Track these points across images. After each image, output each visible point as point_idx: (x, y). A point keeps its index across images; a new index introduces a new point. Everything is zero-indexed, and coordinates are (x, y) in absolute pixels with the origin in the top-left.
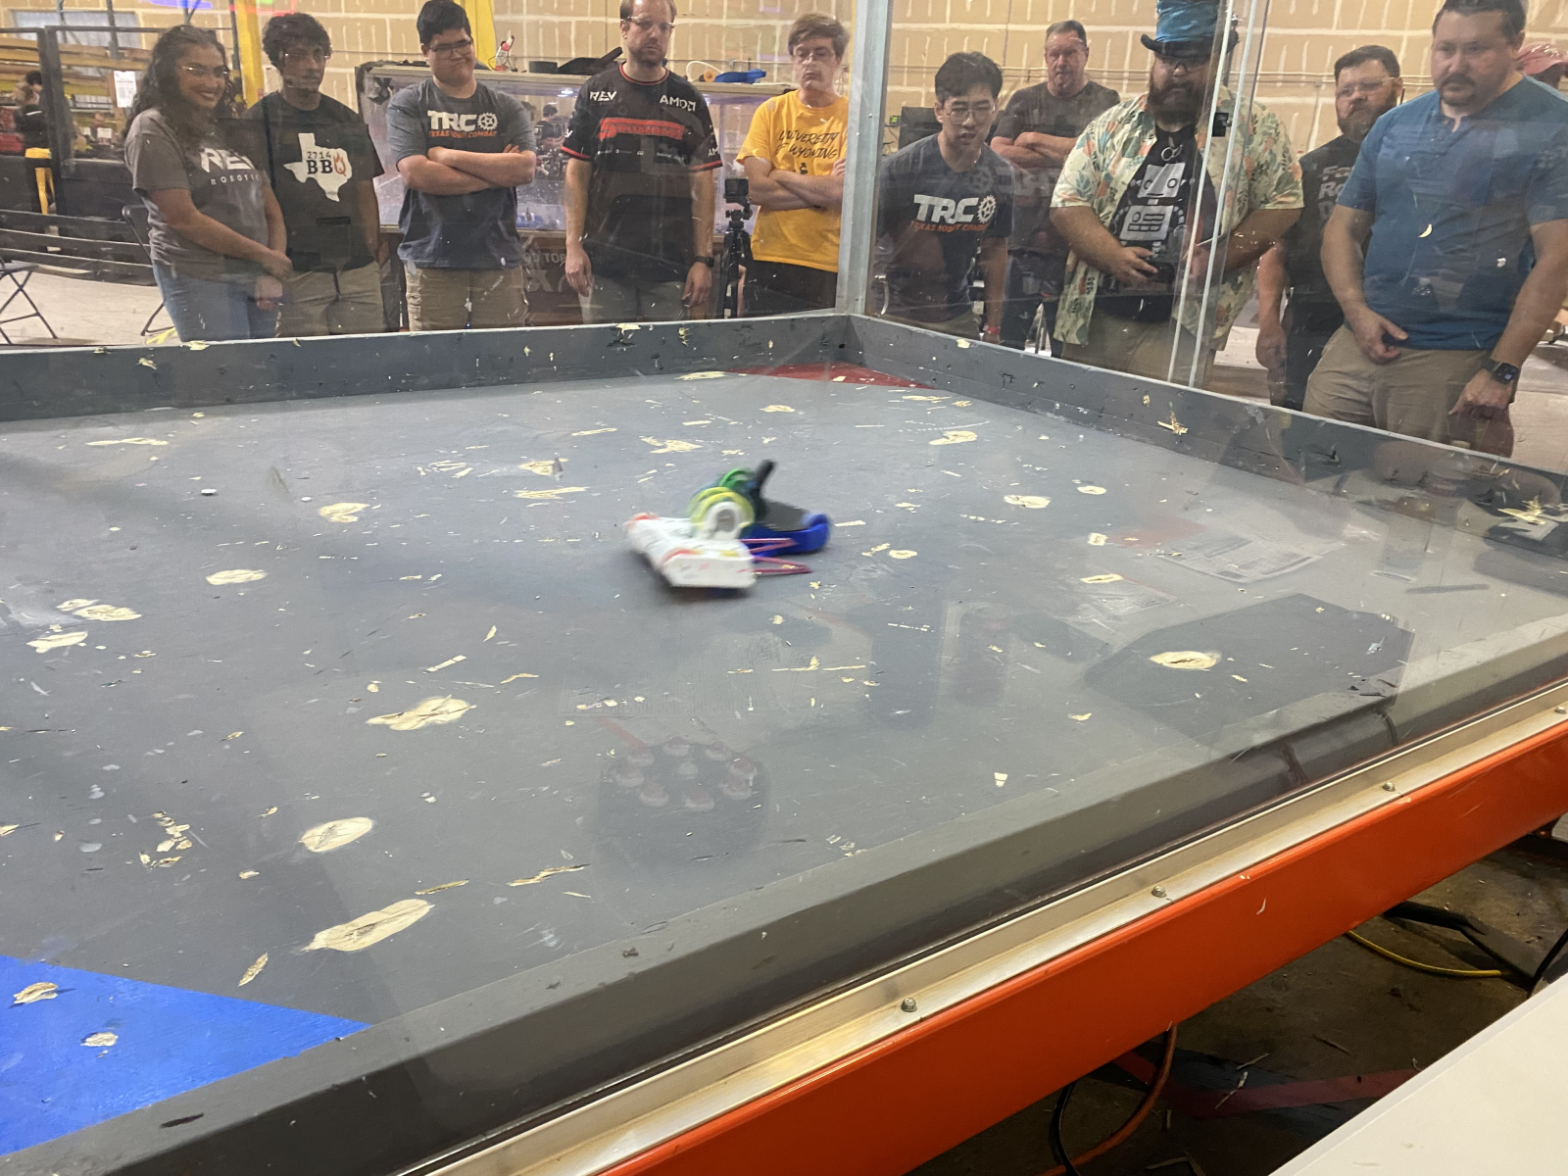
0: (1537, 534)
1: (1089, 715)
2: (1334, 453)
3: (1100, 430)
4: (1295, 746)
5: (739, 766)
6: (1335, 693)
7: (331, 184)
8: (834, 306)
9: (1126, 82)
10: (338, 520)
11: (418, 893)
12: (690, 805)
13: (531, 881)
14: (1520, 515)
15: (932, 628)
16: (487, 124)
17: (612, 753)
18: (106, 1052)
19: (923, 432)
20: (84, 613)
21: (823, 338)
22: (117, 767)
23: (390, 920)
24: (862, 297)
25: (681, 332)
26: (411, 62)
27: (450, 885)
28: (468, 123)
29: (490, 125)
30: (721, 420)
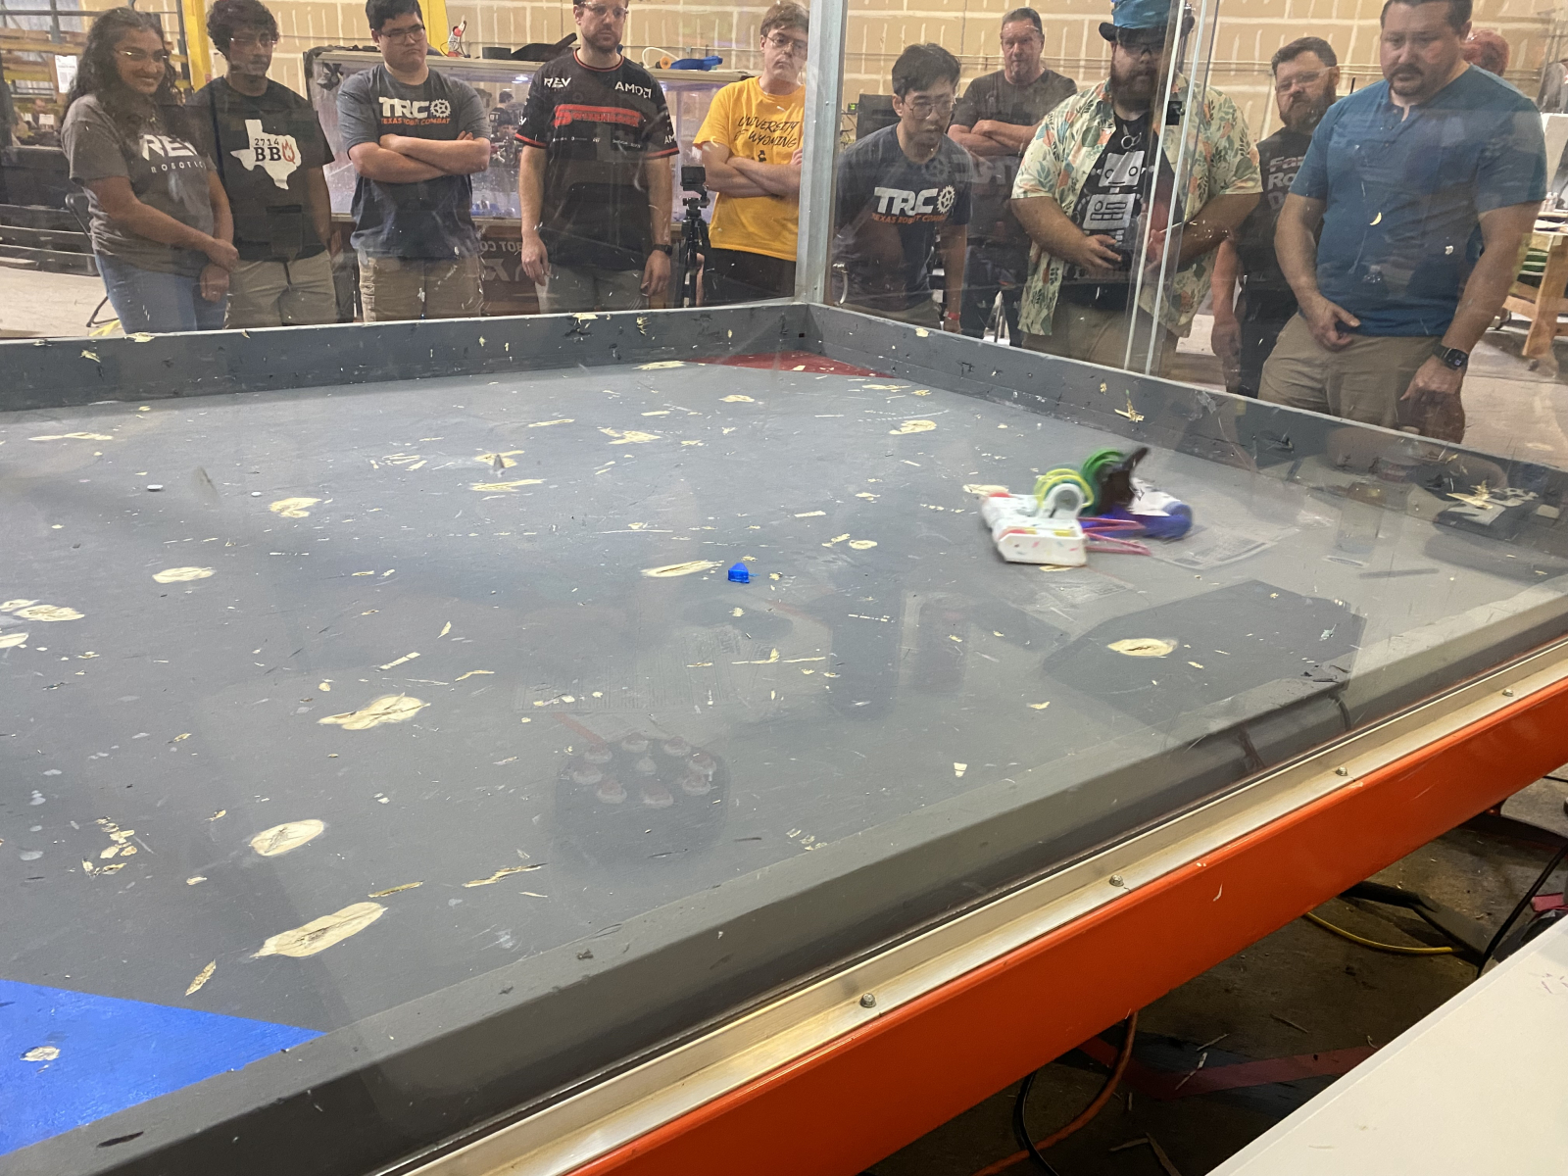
0: (1486, 518)
1: (1048, 703)
2: (1288, 440)
3: (1058, 418)
4: (1250, 732)
5: (697, 761)
6: (1288, 680)
7: (280, 172)
8: (793, 295)
9: (1082, 70)
10: (289, 515)
11: (371, 896)
12: (648, 801)
13: (487, 882)
14: (1469, 500)
15: (892, 618)
16: (440, 111)
17: (570, 750)
18: (46, 1066)
19: (882, 423)
20: (24, 613)
21: (783, 327)
22: (59, 772)
23: (341, 925)
24: (820, 284)
25: (639, 322)
26: (360, 47)
27: (404, 887)
28: (420, 110)
29: (443, 112)
30: (680, 410)
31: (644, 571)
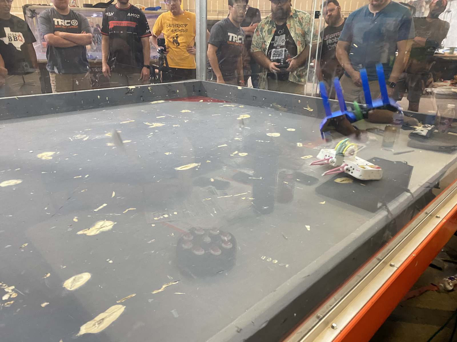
1: (325, 202)
3: (285, 112)
8: (196, 78)
10: (45, 159)
11: (118, 302)
13: (160, 290)
14: (417, 128)
15: (263, 178)
16: (74, 24)
19: (234, 116)
21: (194, 89)
23: (109, 316)
25: (149, 88)
27: (129, 296)
28: (68, 23)
29: (75, 24)
30: (168, 116)
31: (176, 168)
